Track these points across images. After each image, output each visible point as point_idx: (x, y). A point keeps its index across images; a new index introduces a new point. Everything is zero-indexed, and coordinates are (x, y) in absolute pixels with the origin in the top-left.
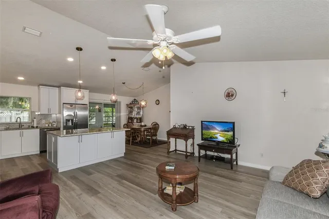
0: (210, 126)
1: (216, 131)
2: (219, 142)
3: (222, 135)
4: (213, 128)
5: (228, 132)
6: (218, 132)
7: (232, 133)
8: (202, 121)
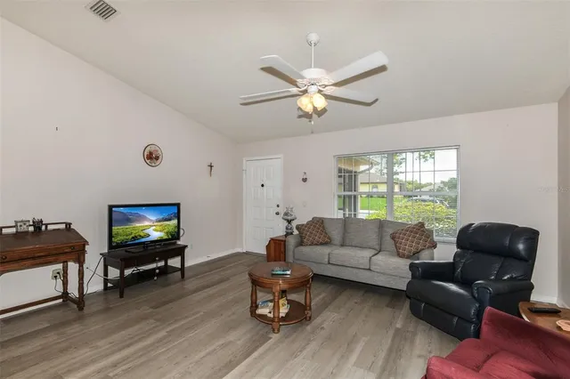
0: (131, 214)
1: (147, 223)
2: (152, 242)
3: (158, 228)
4: (141, 218)
5: (170, 220)
6: (151, 224)
7: (175, 222)
8: (111, 207)
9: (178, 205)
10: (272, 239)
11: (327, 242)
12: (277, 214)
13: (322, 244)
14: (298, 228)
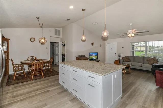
0: (92, 54)
3: (95, 57)
7: (97, 56)
8: (89, 53)
9: (98, 53)
10: (116, 60)
11: (130, 61)
12: (115, 55)
13: (129, 61)
14: (122, 58)
